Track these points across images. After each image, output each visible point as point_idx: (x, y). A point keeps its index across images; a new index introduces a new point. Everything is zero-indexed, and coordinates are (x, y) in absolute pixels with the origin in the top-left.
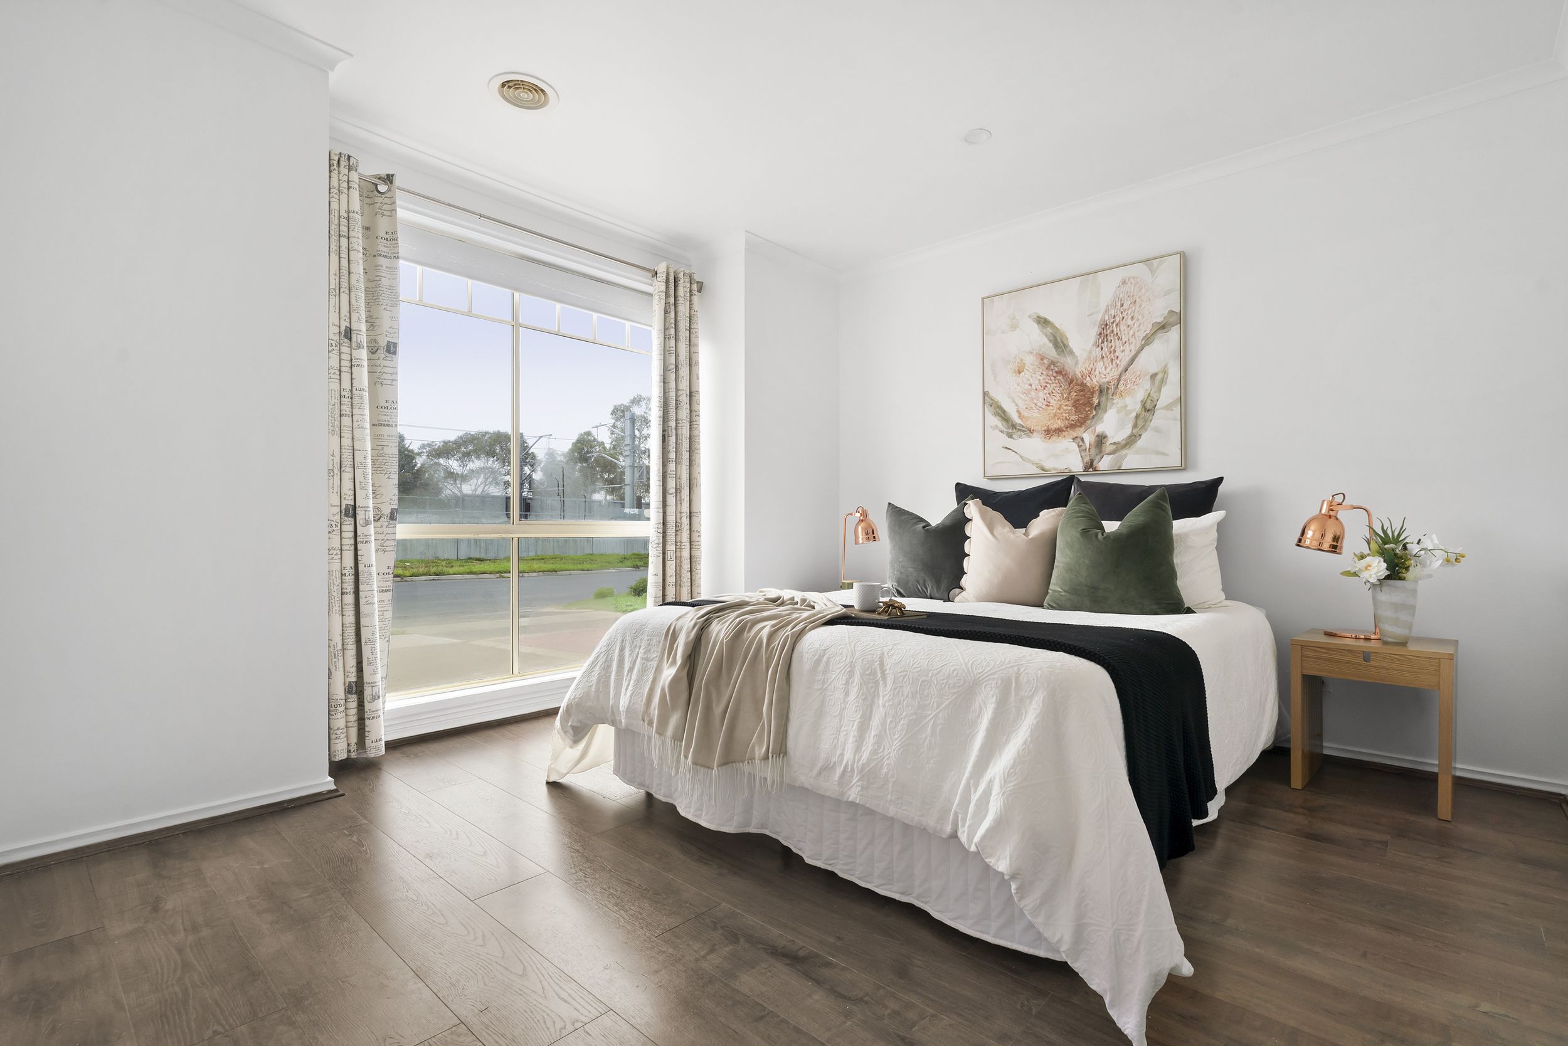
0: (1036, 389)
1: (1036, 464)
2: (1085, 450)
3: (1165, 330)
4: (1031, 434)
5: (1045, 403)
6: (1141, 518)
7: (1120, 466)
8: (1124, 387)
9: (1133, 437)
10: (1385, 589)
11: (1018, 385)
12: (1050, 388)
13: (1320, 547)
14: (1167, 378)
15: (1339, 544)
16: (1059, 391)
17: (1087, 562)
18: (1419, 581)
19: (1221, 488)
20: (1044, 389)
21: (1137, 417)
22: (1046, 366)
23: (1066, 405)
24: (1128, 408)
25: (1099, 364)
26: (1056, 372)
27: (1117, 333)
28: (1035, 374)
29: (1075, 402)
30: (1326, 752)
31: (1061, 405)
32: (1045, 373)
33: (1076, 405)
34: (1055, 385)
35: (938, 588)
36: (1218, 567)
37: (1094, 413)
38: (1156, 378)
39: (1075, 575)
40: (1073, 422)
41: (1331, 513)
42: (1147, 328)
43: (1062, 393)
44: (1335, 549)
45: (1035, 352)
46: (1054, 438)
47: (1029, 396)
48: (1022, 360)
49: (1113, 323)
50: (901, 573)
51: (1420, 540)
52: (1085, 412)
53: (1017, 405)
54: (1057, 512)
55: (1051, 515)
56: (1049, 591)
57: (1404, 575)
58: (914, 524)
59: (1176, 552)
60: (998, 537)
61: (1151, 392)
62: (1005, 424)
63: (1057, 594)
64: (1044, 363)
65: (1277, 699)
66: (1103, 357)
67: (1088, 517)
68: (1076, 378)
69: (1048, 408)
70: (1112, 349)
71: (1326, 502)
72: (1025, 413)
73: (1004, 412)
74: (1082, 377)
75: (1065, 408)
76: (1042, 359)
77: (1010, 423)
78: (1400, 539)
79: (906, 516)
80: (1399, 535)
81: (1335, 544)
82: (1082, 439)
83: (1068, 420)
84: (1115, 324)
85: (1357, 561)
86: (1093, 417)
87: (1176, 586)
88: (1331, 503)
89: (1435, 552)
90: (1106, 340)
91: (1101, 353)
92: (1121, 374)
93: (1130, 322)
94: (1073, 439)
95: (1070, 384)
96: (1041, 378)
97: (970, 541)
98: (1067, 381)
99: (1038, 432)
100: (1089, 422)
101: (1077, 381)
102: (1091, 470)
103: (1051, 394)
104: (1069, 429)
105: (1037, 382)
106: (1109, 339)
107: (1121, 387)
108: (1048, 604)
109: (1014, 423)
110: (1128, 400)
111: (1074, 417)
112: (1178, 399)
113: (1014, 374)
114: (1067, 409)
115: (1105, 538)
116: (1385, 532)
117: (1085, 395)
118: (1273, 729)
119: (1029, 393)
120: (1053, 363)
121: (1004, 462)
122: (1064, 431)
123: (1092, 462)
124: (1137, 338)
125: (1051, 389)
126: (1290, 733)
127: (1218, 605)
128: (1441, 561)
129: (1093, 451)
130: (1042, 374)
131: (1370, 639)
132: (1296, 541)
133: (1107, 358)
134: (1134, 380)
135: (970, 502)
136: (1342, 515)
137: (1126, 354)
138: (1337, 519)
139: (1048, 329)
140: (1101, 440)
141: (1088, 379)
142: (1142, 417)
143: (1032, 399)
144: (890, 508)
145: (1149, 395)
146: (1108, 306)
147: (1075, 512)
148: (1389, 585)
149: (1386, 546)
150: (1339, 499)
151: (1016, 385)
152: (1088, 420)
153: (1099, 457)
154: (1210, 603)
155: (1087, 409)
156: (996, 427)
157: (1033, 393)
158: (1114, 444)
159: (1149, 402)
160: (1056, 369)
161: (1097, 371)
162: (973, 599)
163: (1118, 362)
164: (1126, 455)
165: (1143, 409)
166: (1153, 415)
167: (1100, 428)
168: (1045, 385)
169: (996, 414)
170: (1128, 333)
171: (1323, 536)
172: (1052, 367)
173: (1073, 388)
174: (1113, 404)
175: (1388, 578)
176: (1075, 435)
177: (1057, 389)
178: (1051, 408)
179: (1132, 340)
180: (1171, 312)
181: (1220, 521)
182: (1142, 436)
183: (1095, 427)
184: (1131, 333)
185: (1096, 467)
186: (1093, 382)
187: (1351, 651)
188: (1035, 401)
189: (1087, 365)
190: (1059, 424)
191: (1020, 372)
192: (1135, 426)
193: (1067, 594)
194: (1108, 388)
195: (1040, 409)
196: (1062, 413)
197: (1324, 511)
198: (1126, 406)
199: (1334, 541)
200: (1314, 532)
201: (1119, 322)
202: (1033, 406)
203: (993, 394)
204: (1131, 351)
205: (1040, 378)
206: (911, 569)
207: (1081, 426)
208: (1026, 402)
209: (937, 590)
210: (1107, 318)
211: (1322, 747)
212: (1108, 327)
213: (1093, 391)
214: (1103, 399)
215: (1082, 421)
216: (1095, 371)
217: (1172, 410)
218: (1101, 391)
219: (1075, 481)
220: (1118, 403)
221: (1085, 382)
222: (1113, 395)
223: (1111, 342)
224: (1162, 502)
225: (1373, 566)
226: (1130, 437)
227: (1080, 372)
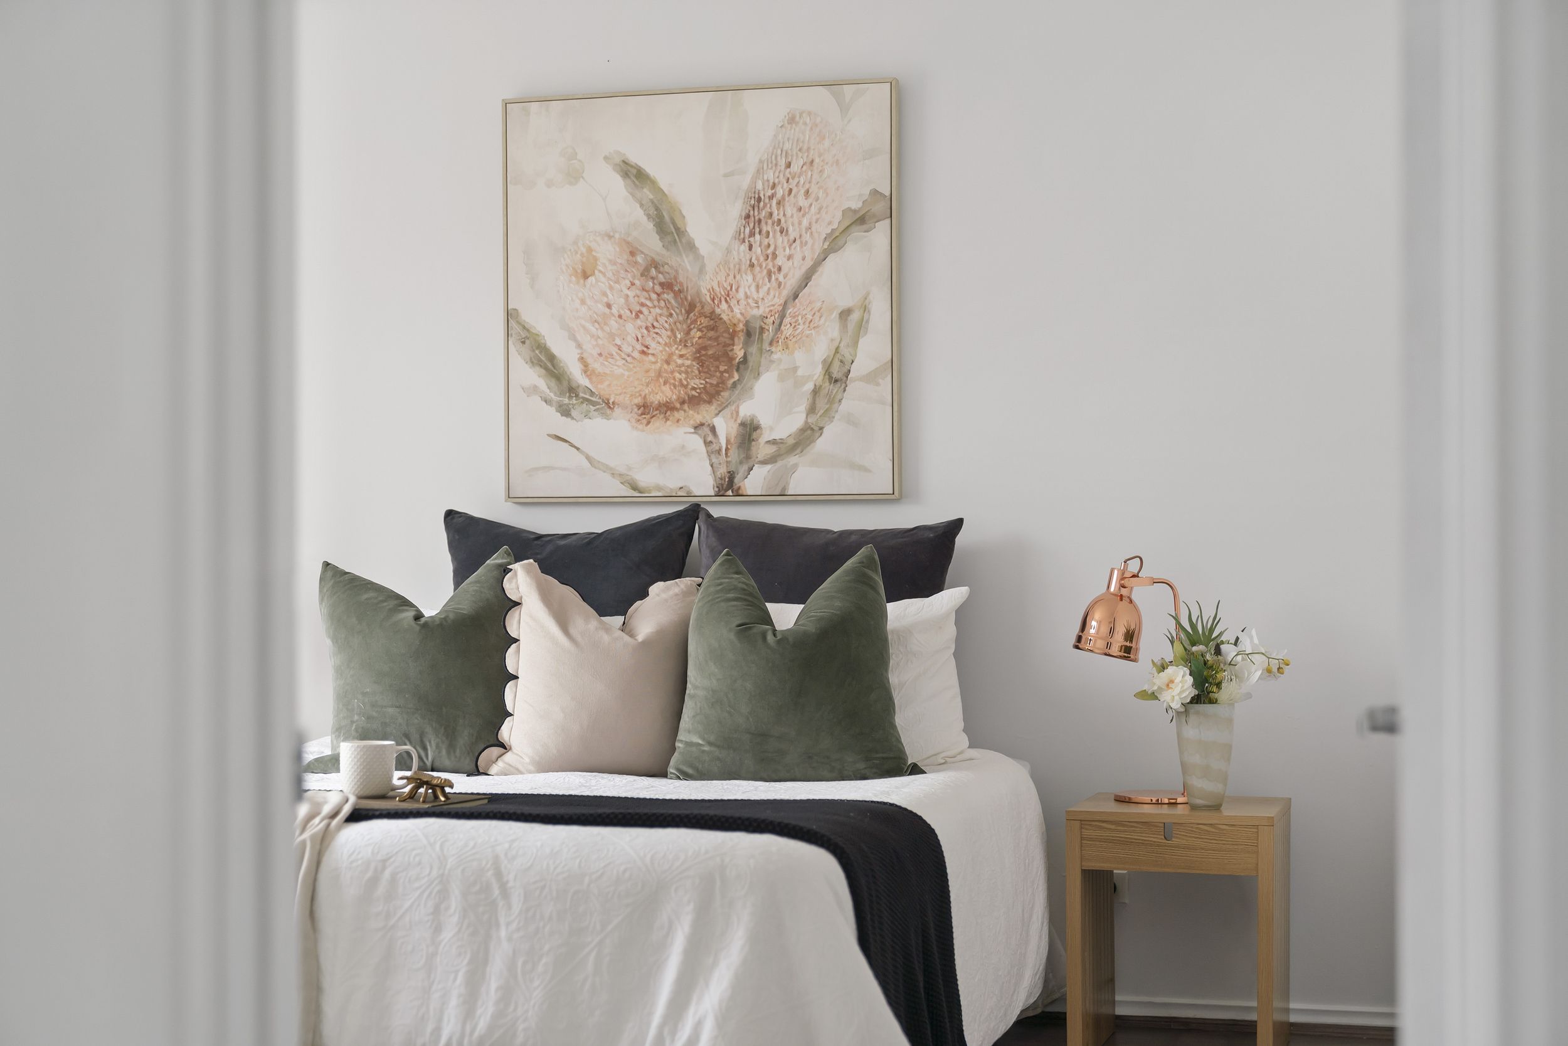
0: (620, 316)
1: (621, 475)
2: (719, 451)
3: (865, 227)
4: (608, 411)
5: (639, 347)
6: (838, 604)
7: (784, 489)
8: (791, 329)
9: (809, 432)
10: (1193, 718)
11: (583, 302)
12: (648, 317)
13: (1107, 651)
14: (867, 321)
15: (1133, 645)
16: (667, 326)
17: (749, 686)
18: (1236, 704)
19: (959, 540)
20: (637, 316)
21: (816, 392)
22: (642, 269)
23: (681, 356)
24: (800, 373)
25: (744, 276)
26: (662, 284)
27: (779, 221)
28: (617, 282)
29: (698, 351)
30: (1120, 1011)
31: (671, 355)
32: (637, 282)
33: (700, 355)
34: (658, 311)
35: (451, 747)
36: (957, 690)
37: (736, 376)
38: (849, 318)
39: (729, 712)
40: (694, 393)
41: (1124, 592)
42: (832, 219)
43: (672, 330)
44: (1127, 653)
45: (617, 236)
46: (657, 423)
47: (607, 329)
48: (590, 250)
49: (771, 197)
50: (369, 718)
51: (1237, 639)
52: (718, 374)
53: (579, 346)
54: (682, 586)
55: (671, 593)
56: (678, 744)
57: (1216, 695)
58: (390, 610)
59: (891, 662)
60: (579, 638)
61: (842, 345)
62: (553, 383)
63: (694, 749)
64: (636, 263)
65: (1047, 915)
66: (752, 265)
67: (745, 600)
68: (701, 302)
69: (644, 357)
70: (770, 251)
71: (1116, 572)
72: (596, 365)
73: (552, 358)
74: (713, 300)
75: (680, 361)
76: (632, 254)
77: (565, 384)
78: (1213, 636)
79: (371, 594)
80: (1212, 630)
81: (1128, 644)
82: (713, 429)
83: (686, 387)
84: (774, 202)
85: (1156, 674)
86: (734, 385)
87: (893, 726)
88: (1123, 574)
89: (1255, 658)
90: (757, 230)
91: (748, 257)
92: (786, 303)
93: (802, 202)
94: (696, 428)
95: (688, 312)
96: (631, 294)
97: (518, 648)
98: (682, 305)
99: (625, 408)
100: (725, 394)
101: (703, 307)
102: (730, 493)
103: (651, 329)
104: (686, 407)
105: (622, 301)
106: (764, 229)
107: (787, 330)
108: (679, 770)
109: (574, 385)
110: (799, 357)
111: (697, 381)
112: (888, 362)
113: (574, 278)
114: (683, 365)
115: (779, 642)
116: (1193, 626)
117: (718, 337)
118: (1041, 968)
119: (606, 324)
120: (654, 264)
121: (552, 468)
122: (677, 410)
123: (732, 476)
124: (816, 235)
125: (650, 318)
126: (1065, 986)
127: (959, 758)
128: (1261, 672)
129: (734, 455)
130: (633, 284)
131: (1176, 804)
132: (1073, 640)
133: (761, 266)
134: (809, 317)
135: (517, 567)
136: (1140, 594)
137: (795, 264)
138: (1131, 601)
139: (645, 190)
140: (749, 431)
141: (724, 306)
142: (824, 392)
143: (612, 336)
144: (329, 574)
145: (837, 351)
146: (761, 161)
147: (721, 590)
148: (1198, 713)
149: (1194, 649)
150: (1134, 567)
151: (578, 301)
152: (724, 390)
153: (745, 467)
154: (942, 755)
155: (722, 368)
156: (535, 389)
157: (613, 324)
158: (774, 442)
159: (836, 364)
160: (661, 278)
161: (741, 290)
162: (531, 768)
163: (781, 278)
164: (795, 466)
165: (827, 377)
166: (845, 391)
167: (746, 409)
168: (638, 308)
169: (535, 362)
170: (800, 223)
171: (1112, 631)
172: (653, 272)
173: (694, 322)
174: (772, 362)
175: (1196, 700)
176: (699, 418)
177: (662, 320)
178: (651, 358)
179: (807, 237)
180: (875, 192)
181: (961, 606)
182: (824, 430)
183: (738, 407)
184: (805, 222)
185: (739, 488)
186: (734, 313)
187: (1147, 824)
188: (618, 341)
189: (721, 277)
190: (664, 394)
191: (586, 276)
192: (812, 410)
193: (713, 749)
194: (762, 330)
195: (629, 359)
196: (672, 372)
197: (1112, 589)
198: (795, 369)
199: (1126, 640)
200: (1099, 623)
201: (783, 197)
202: (614, 350)
203: (527, 317)
204: (804, 259)
205: (629, 293)
206: (390, 710)
207: (710, 402)
208: (600, 342)
209: (448, 753)
210: (760, 186)
211: (1113, 1003)
212: (762, 204)
213: (734, 331)
214: (754, 349)
215: (712, 390)
216: (737, 290)
217: (878, 384)
218: (749, 334)
219: (702, 516)
220: (780, 360)
221: (718, 311)
222: (771, 344)
223: (768, 236)
224: (870, 573)
225: (1176, 681)
226: (802, 430)
227: (709, 291)
